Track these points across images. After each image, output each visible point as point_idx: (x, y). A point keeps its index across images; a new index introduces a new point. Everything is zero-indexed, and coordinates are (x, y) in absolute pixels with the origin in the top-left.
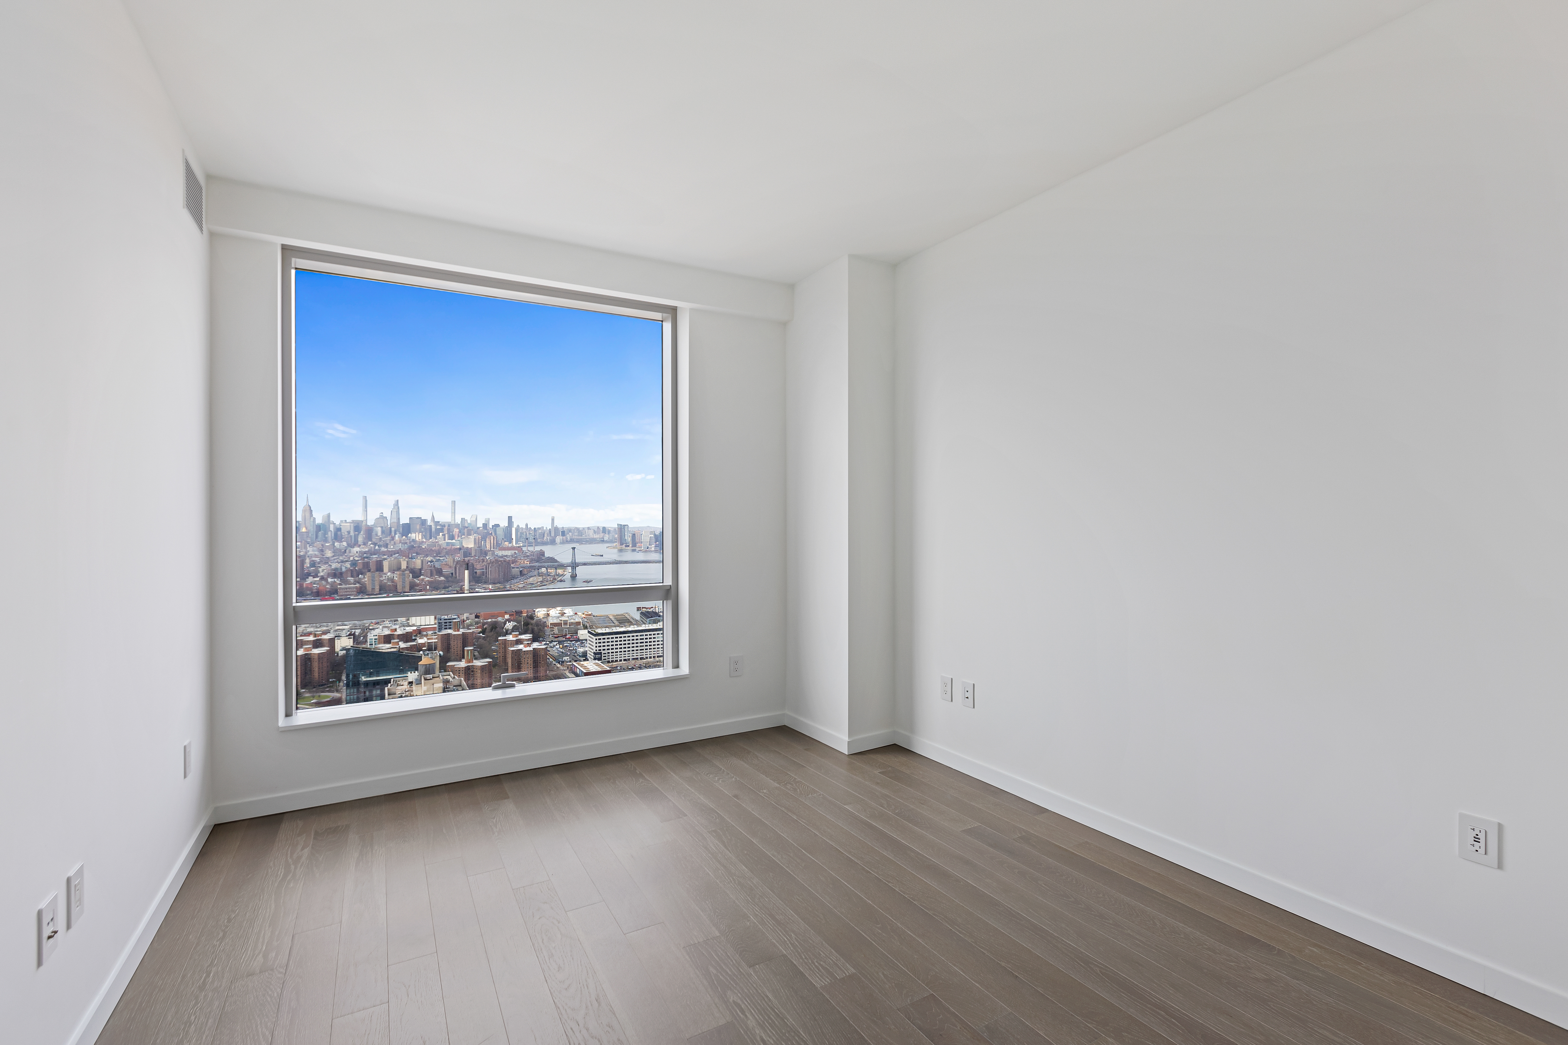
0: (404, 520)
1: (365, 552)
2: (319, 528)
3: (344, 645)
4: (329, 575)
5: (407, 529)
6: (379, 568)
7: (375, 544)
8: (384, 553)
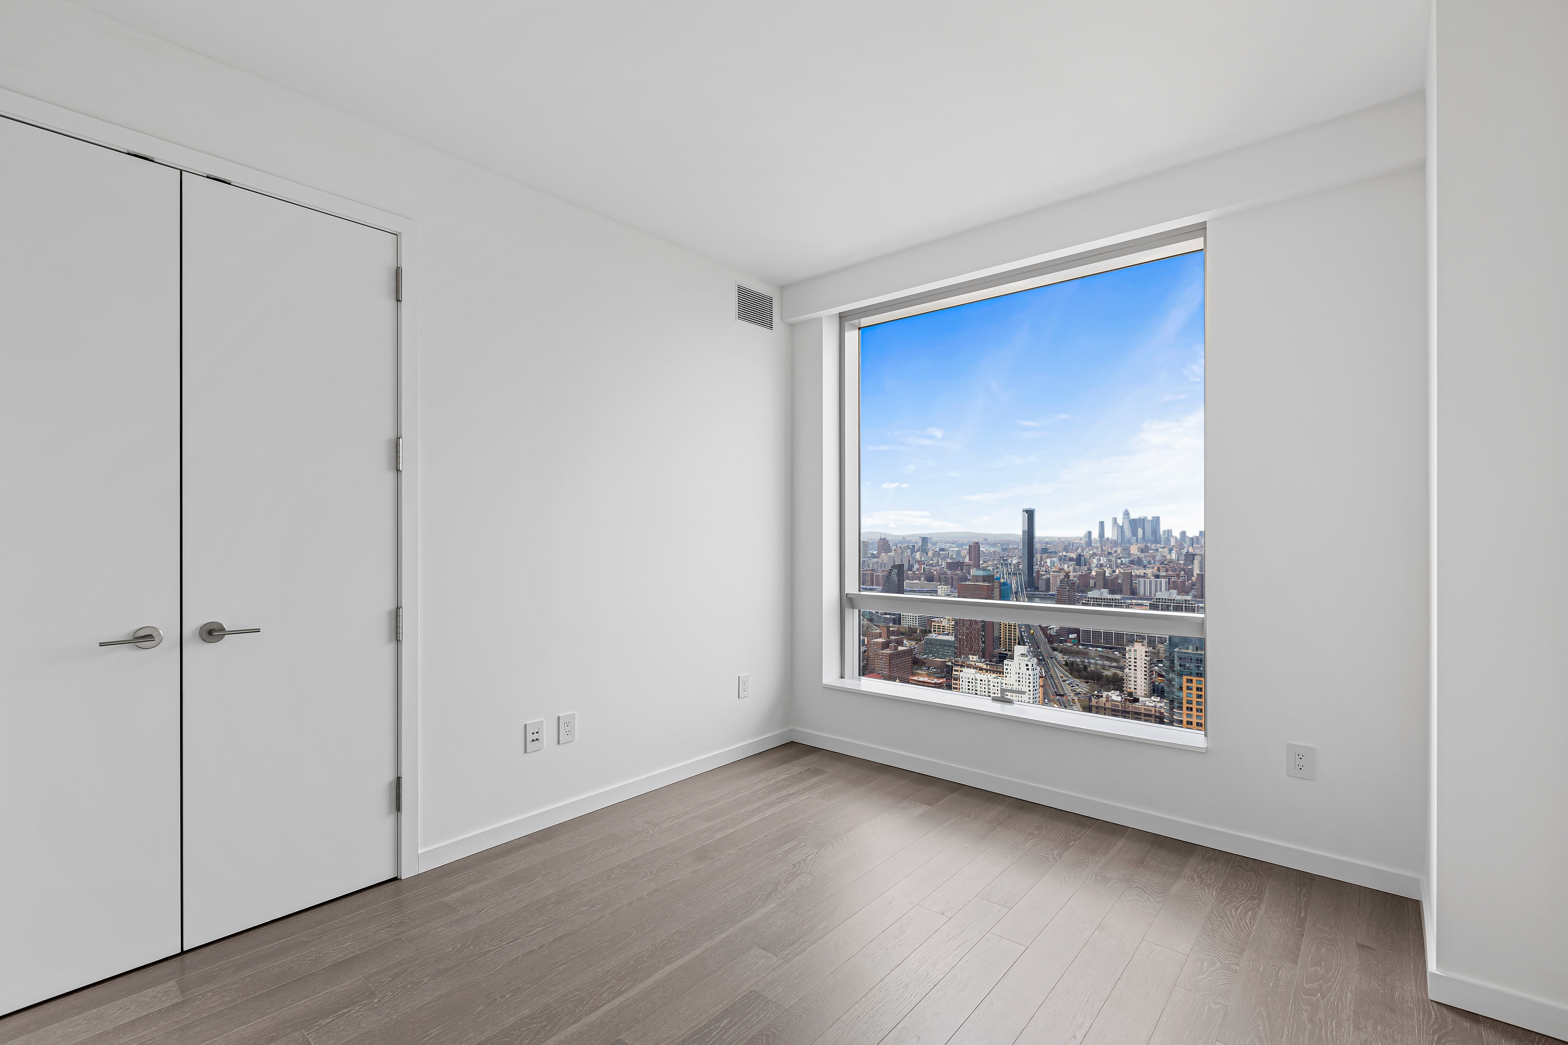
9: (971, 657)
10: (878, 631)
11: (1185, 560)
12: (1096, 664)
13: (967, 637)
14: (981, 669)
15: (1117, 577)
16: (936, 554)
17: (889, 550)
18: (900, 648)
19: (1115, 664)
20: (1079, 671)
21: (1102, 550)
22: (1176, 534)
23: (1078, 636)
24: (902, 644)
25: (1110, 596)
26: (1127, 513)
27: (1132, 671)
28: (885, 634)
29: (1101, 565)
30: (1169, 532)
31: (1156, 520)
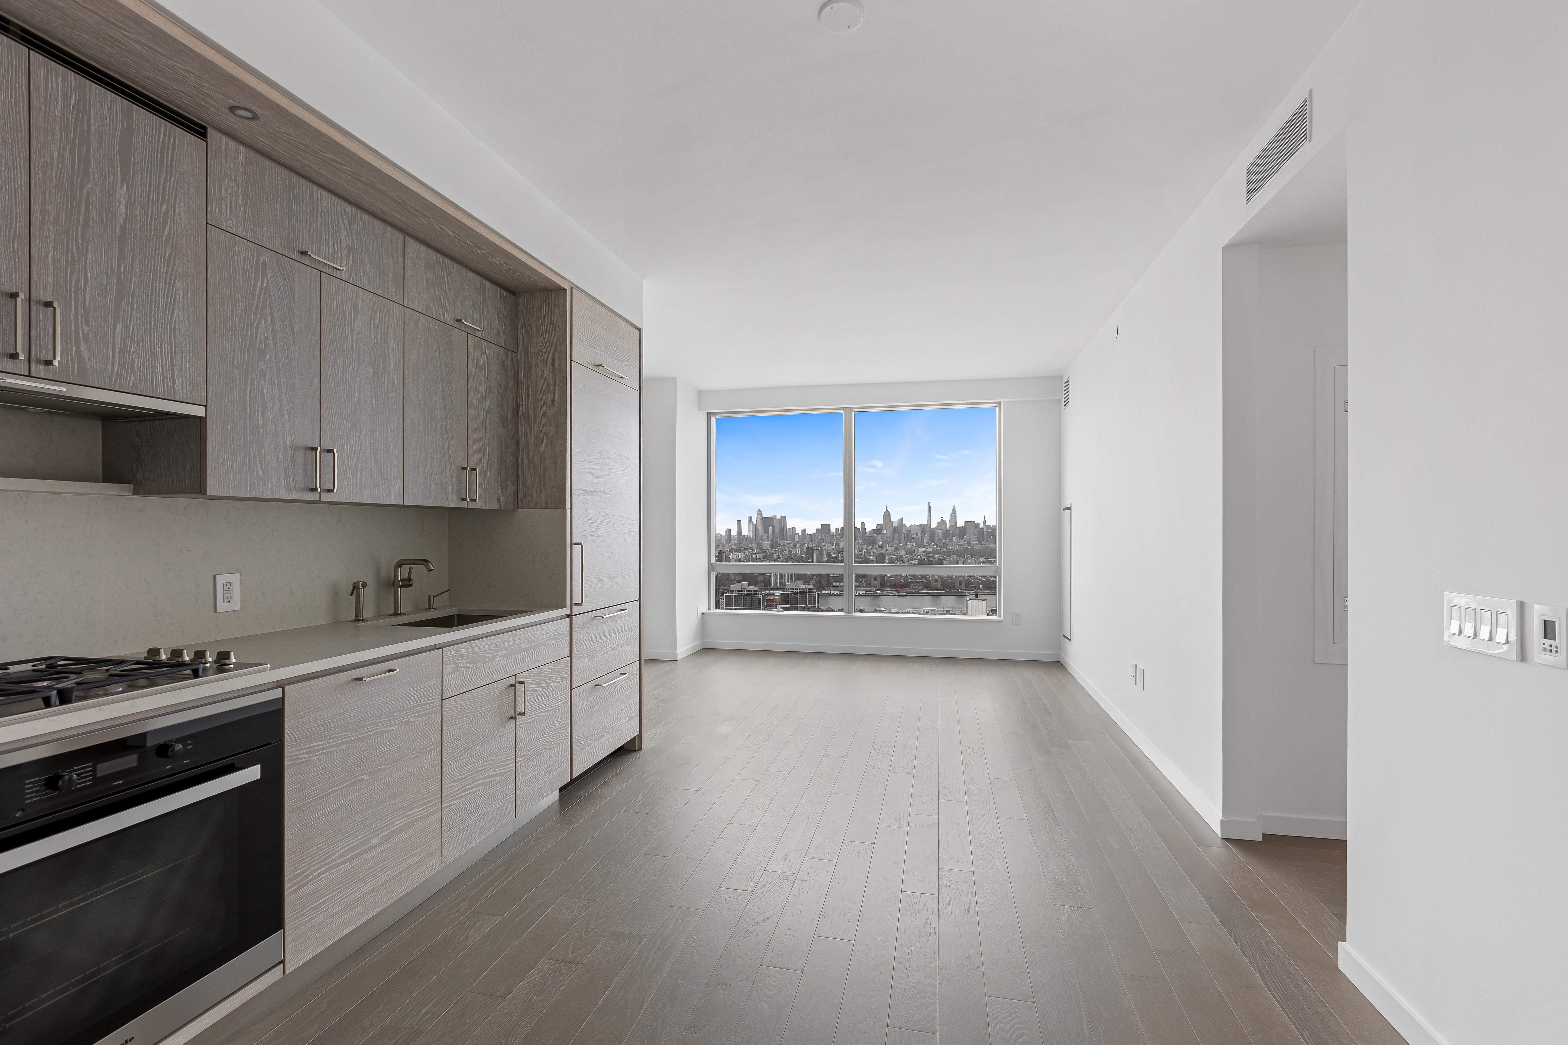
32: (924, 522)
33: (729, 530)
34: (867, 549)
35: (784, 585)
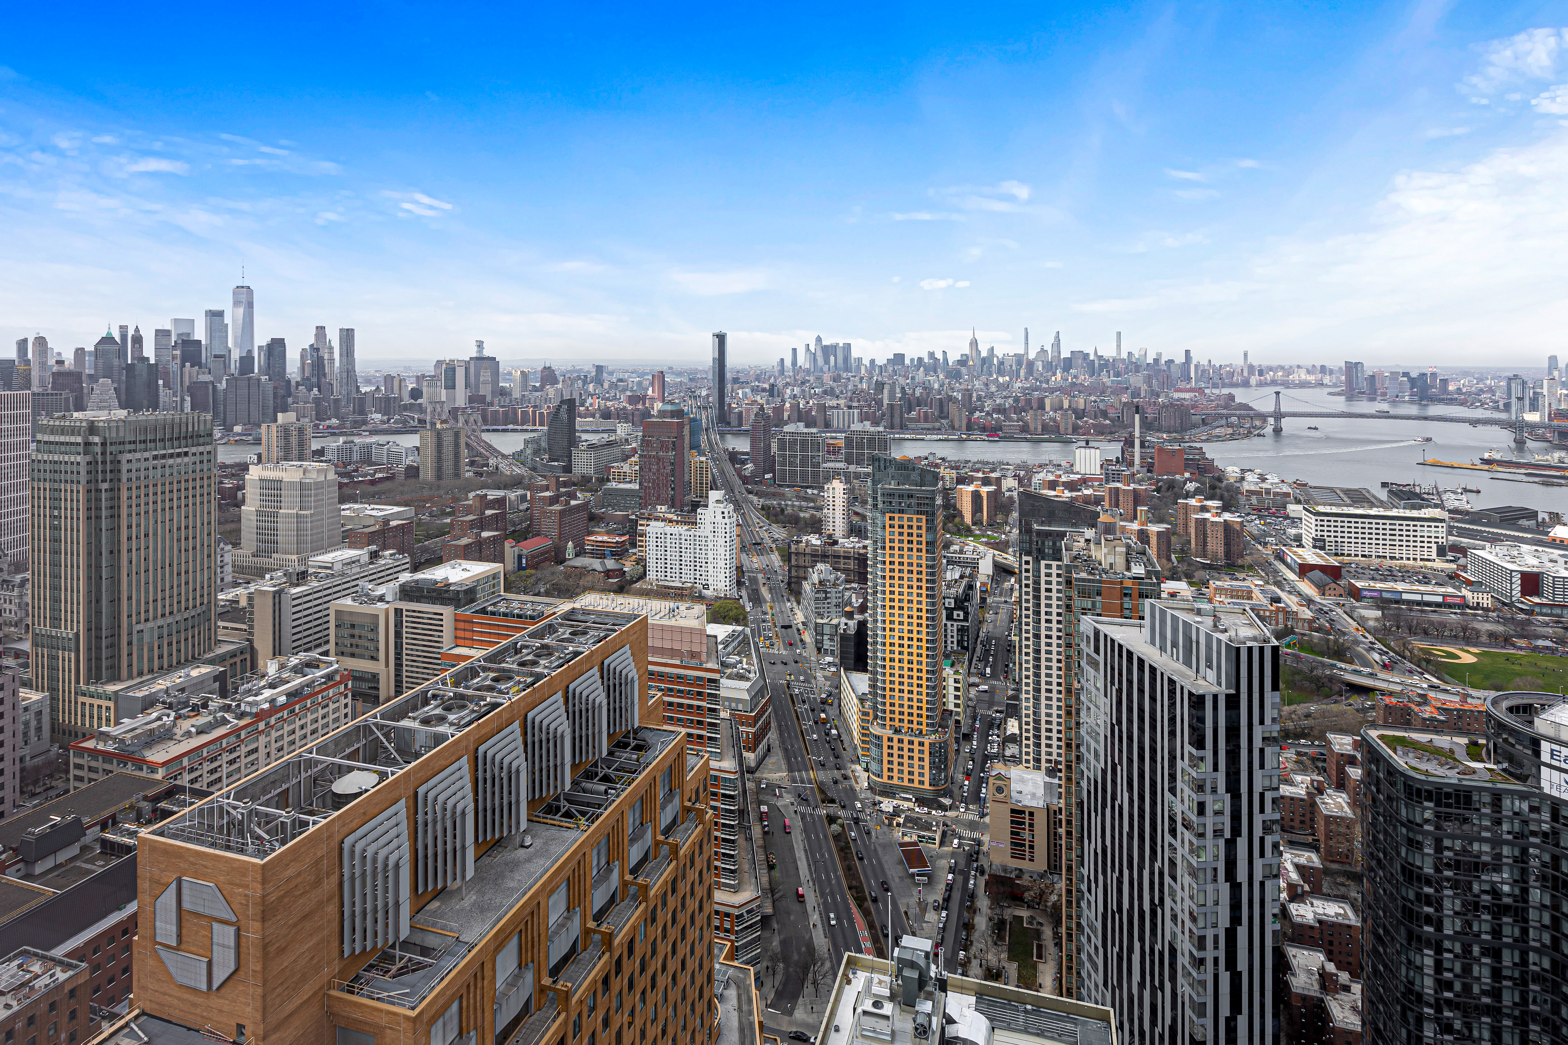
0: (1065, 354)
1: (1027, 389)
2: (984, 360)
3: (1009, 486)
4: (994, 410)
5: (1068, 364)
6: (1042, 406)
7: (1037, 380)
8: (1045, 390)
9: (659, 507)
10: (545, 483)
11: (875, 390)
12: (793, 506)
13: (653, 484)
14: (671, 521)
15: (811, 410)
16: (613, 386)
17: (555, 381)
18: (573, 503)
19: (812, 504)
20: (776, 515)
21: (795, 380)
22: (866, 361)
23: (774, 476)
24: (575, 498)
25: (806, 430)
26: (819, 339)
27: (831, 511)
28: (553, 486)
29: (795, 396)
30: (860, 360)
31: (848, 347)
32: (1021, 351)
33: (782, 360)
34: (949, 384)
35: (849, 427)
